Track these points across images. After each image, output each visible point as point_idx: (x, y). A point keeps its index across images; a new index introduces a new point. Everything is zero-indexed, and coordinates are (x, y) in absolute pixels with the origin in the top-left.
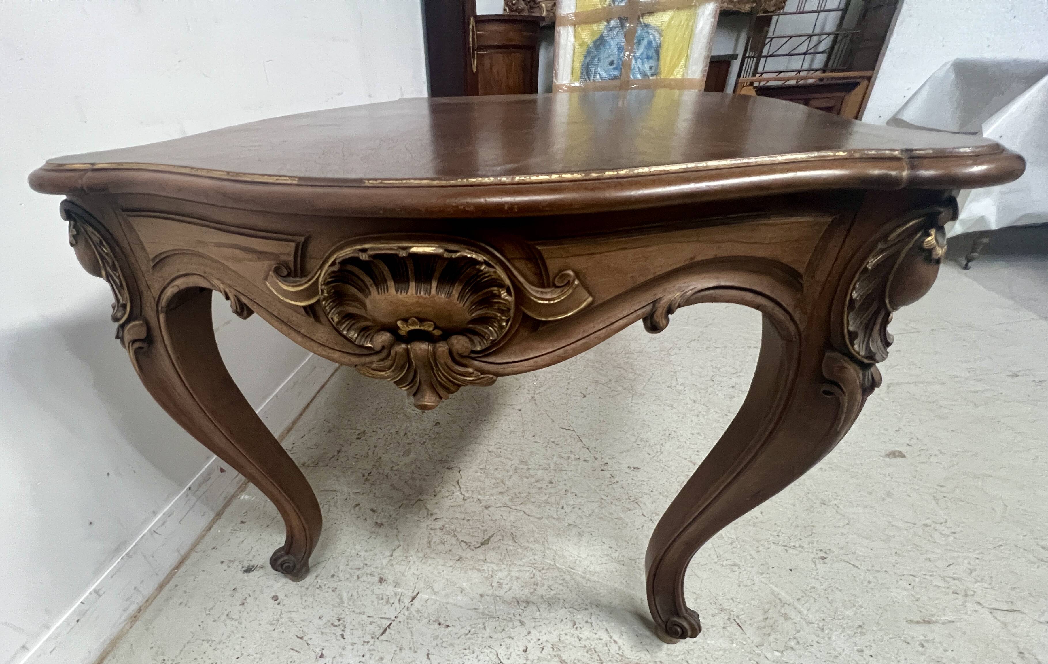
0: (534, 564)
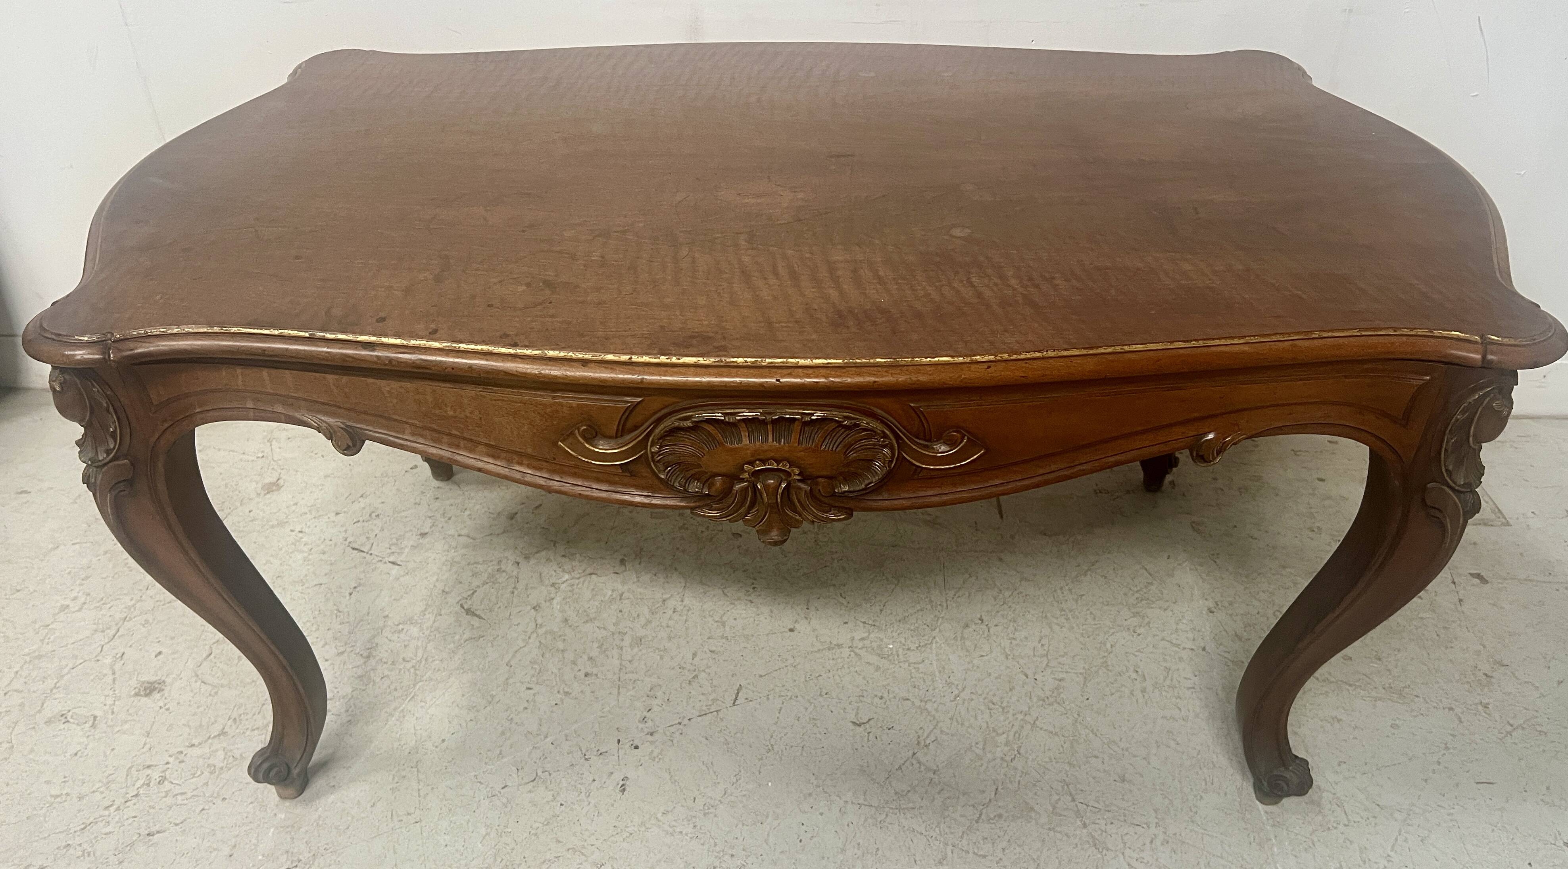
0: (426, 660)
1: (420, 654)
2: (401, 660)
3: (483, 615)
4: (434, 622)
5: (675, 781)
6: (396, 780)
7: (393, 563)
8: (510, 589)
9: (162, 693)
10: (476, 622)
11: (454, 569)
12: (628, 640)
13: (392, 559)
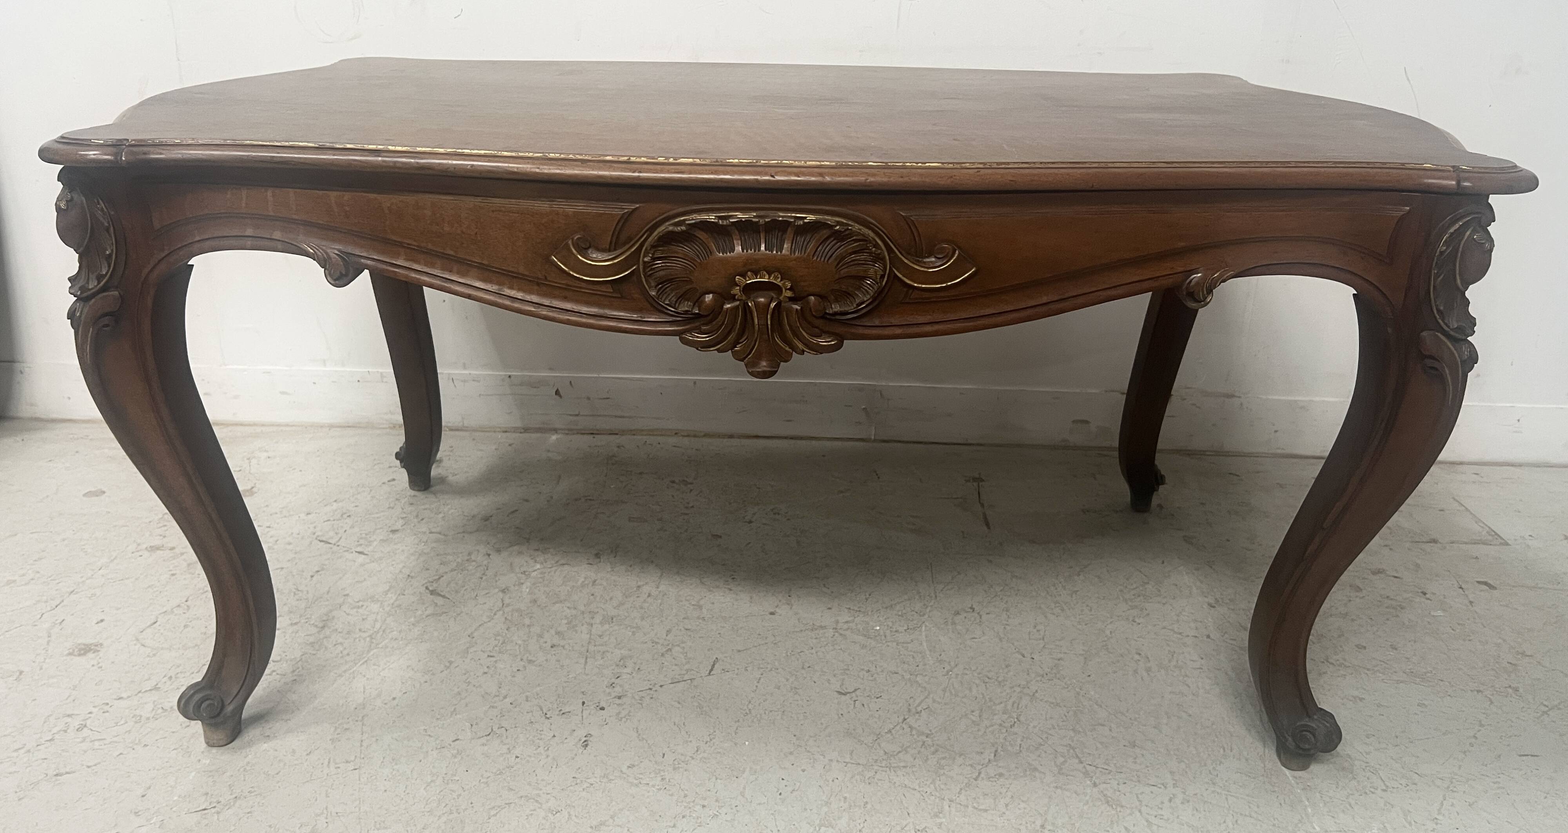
0: (384, 631)
1: (378, 625)
2: (357, 630)
3: (447, 595)
4: (396, 600)
5: (643, 739)
6: (339, 731)
7: (360, 553)
8: (478, 575)
9: (96, 654)
10: (440, 601)
11: (422, 559)
12: (598, 619)
13: (359, 549)
